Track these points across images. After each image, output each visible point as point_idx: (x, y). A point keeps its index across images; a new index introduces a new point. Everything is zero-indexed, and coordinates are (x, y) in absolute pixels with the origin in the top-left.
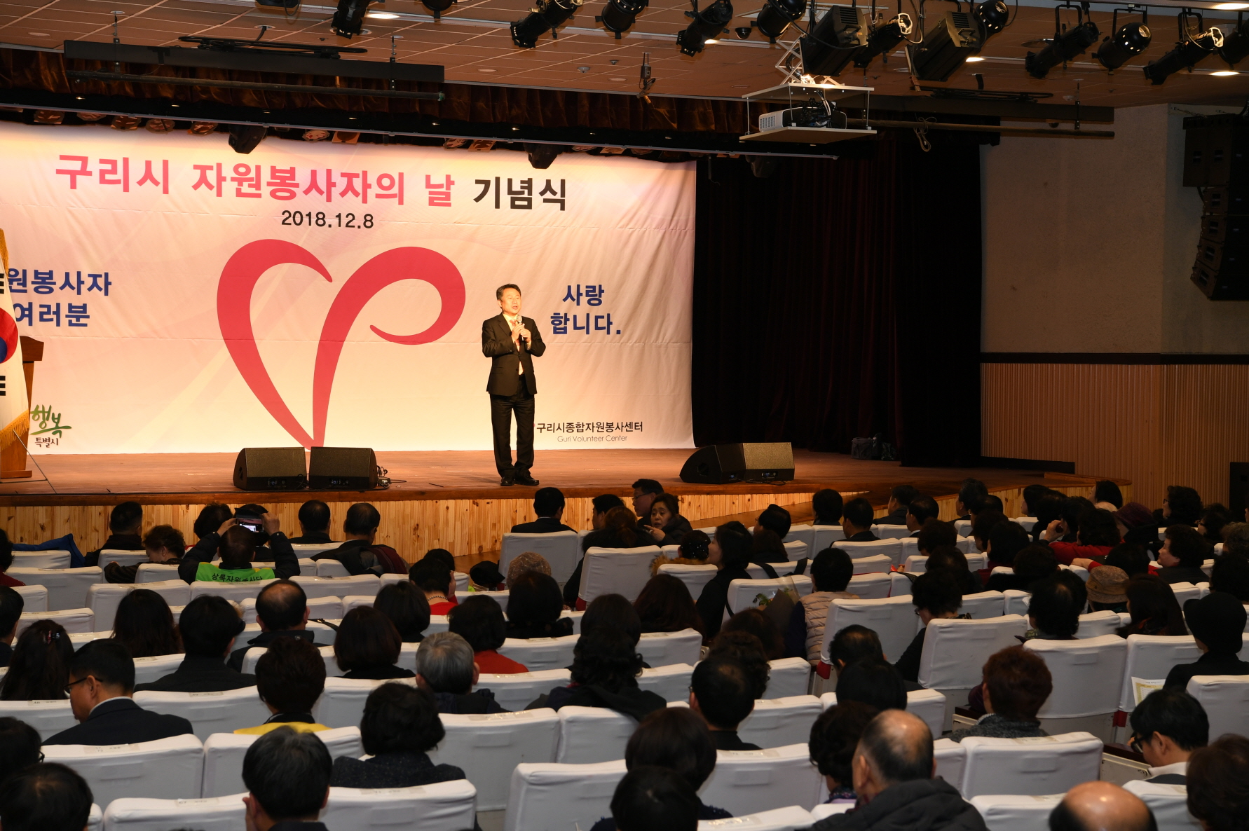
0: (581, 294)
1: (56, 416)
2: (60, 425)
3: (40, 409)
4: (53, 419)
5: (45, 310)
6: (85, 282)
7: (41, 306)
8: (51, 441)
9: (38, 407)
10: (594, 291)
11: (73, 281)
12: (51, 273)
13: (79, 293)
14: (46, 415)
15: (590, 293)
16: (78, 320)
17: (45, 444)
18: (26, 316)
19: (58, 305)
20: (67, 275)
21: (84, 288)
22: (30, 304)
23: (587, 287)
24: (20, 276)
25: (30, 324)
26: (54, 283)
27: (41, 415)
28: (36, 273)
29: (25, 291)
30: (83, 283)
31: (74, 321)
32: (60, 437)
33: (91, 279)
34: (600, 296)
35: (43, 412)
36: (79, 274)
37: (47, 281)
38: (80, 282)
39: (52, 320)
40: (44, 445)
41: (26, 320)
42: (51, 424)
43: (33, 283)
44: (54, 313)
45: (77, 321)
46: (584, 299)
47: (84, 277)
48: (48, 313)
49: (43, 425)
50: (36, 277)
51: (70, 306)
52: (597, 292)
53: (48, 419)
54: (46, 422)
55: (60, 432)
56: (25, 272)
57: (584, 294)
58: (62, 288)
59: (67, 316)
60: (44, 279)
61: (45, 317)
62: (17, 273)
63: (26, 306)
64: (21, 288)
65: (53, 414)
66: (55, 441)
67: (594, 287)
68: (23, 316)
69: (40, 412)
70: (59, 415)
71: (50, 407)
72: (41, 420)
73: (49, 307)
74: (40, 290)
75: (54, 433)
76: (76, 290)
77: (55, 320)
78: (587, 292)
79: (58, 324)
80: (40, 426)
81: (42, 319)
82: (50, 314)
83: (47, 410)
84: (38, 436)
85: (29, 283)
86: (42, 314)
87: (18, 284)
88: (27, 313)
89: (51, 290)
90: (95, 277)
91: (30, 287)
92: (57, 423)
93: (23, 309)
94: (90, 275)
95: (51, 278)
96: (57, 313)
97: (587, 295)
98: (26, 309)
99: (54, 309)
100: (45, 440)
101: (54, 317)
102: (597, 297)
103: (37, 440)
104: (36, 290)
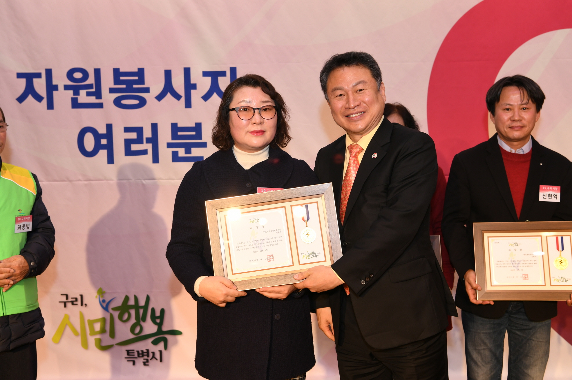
1: (158, 314)
2: (165, 328)
3: (132, 302)
4: (154, 318)
5: (133, 136)
6: (198, 86)
7: (127, 130)
8: (151, 355)
9: (127, 298)
11: (178, 83)
12: (141, 72)
13: (188, 104)
14: (141, 311)
16: (188, 151)
17: (142, 360)
18: (103, 147)
19: (154, 127)
20: (168, 74)
21: (196, 96)
22: (109, 127)
24: (91, 80)
25: (111, 160)
26: (147, 90)
27: (133, 312)
28: (117, 73)
29: (100, 106)
30: (194, 87)
31: (181, 152)
32: (166, 347)
33: (208, 80)
35: (137, 307)
36: (187, 72)
37: (135, 86)
38: (190, 86)
39: (145, 152)
40: (140, 361)
41: (103, 154)
42: (149, 327)
43: (112, 91)
44: (148, 140)
45: (186, 153)
47: (196, 77)
48: (139, 140)
49: (137, 330)
50: (117, 81)
51: (175, 128)
53: (144, 319)
54: (142, 323)
55: (166, 341)
56: (97, 72)
58: (160, 97)
59: (169, 145)
60: (129, 83)
61: (135, 147)
62: (86, 75)
63: (102, 130)
64: (92, 100)
65: (153, 310)
66: (158, 356)
68: (98, 147)
69: (132, 307)
70: (163, 311)
71: (148, 298)
72: (133, 321)
73: (139, 130)
74: (125, 102)
75: (155, 343)
76: (183, 99)
77: (150, 152)
79: (156, 159)
80: (132, 329)
81: (129, 152)
82: (142, 142)
83: (142, 303)
84: (130, 347)
85: (105, 91)
86: (128, 143)
87: (89, 94)
88: (104, 142)
89: (143, 102)
90: (215, 75)
91: (108, 98)
92: (160, 325)
93: (98, 136)
94: (206, 74)
95: (141, 81)
96: (154, 140)
98: (103, 136)
99: (147, 133)
100: (141, 354)
101: (149, 147)
103: (128, 354)
104: (117, 102)
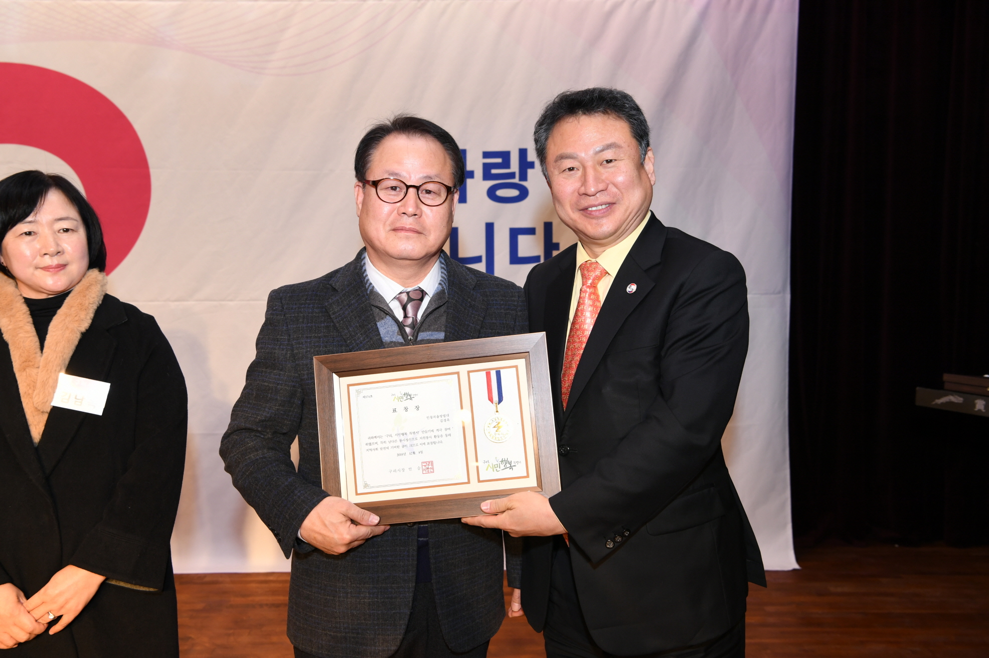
0: (471, 175)
10: (506, 164)
15: (494, 171)
23: (486, 155)
34: (523, 177)
46: (477, 187)
52: (515, 166)
57: (479, 173)
67: (505, 155)
78: (487, 168)
97: (487, 176)
102: (516, 180)
